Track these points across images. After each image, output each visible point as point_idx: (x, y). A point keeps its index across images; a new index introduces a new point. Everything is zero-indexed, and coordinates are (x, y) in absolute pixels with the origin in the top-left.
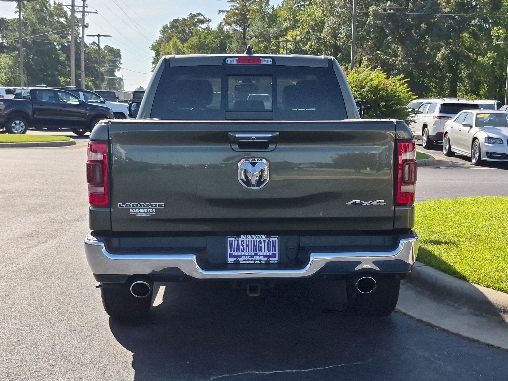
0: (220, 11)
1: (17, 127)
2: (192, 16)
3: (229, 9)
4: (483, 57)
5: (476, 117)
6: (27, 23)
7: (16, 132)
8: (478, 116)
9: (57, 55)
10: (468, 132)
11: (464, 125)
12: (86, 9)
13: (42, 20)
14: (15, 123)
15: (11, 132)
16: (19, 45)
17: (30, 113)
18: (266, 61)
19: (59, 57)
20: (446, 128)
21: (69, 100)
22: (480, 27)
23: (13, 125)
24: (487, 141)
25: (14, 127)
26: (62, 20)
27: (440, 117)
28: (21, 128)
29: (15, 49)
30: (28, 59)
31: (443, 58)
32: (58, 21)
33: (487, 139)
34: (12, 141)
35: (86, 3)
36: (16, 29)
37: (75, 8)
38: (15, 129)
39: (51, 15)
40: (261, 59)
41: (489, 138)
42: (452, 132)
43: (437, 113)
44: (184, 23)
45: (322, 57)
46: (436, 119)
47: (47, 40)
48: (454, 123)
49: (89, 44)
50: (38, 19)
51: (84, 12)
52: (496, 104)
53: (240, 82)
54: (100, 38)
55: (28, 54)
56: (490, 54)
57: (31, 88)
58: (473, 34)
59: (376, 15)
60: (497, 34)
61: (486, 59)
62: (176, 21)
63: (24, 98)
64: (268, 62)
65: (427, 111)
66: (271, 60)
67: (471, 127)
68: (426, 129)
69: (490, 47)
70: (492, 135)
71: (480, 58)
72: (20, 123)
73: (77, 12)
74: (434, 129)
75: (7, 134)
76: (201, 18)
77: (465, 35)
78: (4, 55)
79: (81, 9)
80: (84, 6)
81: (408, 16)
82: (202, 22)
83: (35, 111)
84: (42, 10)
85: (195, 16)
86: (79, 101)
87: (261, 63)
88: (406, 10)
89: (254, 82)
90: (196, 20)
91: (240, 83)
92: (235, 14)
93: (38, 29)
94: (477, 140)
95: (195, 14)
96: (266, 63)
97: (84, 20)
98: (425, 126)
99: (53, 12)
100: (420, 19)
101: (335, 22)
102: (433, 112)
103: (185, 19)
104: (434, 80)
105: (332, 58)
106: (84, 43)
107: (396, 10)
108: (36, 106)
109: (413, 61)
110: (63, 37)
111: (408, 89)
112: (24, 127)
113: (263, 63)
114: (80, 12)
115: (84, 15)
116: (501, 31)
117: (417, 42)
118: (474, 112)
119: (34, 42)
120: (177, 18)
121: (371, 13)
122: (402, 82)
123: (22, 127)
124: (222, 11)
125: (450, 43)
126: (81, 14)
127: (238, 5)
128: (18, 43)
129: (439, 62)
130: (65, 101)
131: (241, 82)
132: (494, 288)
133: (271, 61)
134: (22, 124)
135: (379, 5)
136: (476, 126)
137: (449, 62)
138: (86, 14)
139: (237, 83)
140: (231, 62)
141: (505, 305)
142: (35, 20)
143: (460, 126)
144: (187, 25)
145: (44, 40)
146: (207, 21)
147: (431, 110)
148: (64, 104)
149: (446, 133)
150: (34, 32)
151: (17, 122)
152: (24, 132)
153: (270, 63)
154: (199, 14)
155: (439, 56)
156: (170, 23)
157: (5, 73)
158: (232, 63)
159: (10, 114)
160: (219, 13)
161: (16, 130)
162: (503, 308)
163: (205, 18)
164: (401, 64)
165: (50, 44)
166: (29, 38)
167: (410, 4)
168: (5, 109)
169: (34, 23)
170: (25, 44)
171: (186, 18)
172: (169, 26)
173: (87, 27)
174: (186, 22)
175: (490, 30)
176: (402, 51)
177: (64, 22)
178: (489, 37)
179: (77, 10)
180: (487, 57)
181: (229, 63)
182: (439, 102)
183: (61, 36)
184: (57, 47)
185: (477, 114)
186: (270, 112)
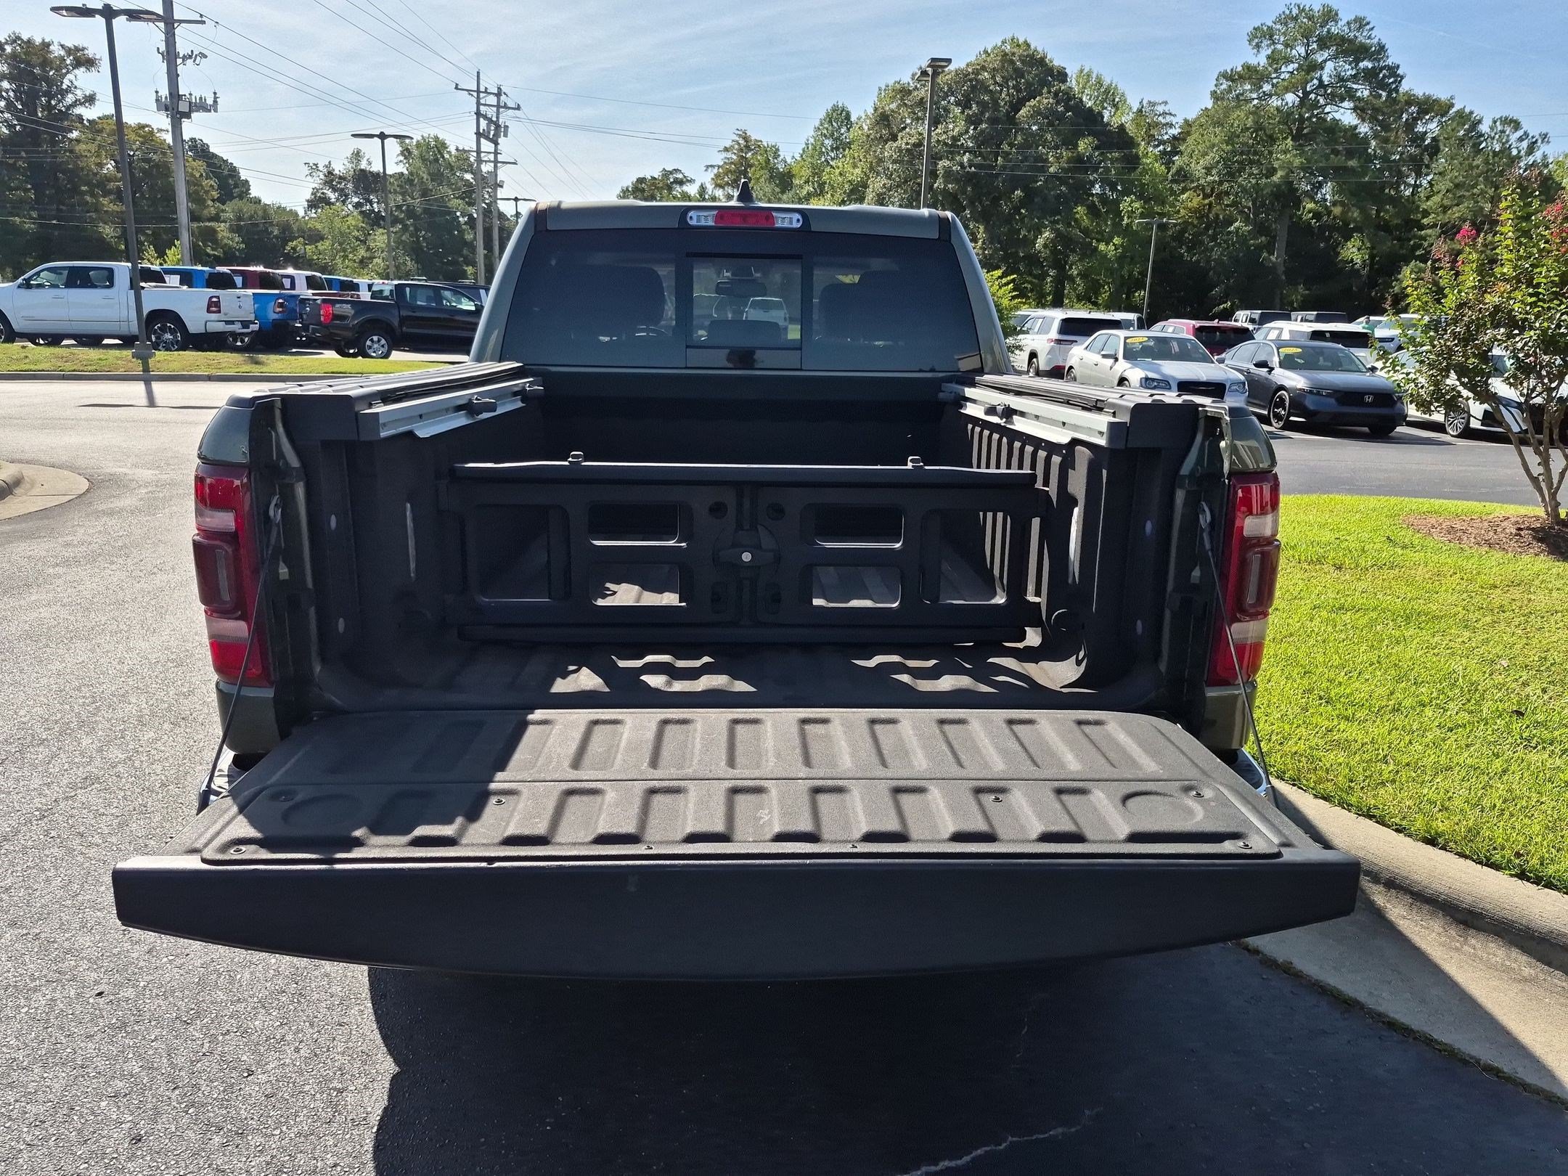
0: (708, 167)
1: (376, 346)
2: (666, 174)
3: (721, 163)
4: (1107, 244)
5: (1125, 342)
6: (413, 180)
7: (374, 355)
8: (1128, 341)
9: (461, 232)
10: (1111, 368)
11: (1104, 356)
12: (500, 158)
13: (437, 177)
14: (372, 340)
15: (366, 355)
16: (403, 215)
17: (396, 323)
18: (787, 220)
19: (464, 235)
20: (1070, 360)
21: (461, 303)
22: (1102, 197)
23: (368, 343)
24: (1144, 385)
25: (370, 347)
26: (468, 176)
27: (1058, 342)
28: (382, 349)
29: (396, 221)
30: (418, 238)
31: (1045, 246)
32: (462, 179)
33: (1143, 380)
34: (360, 371)
35: (499, 147)
36: (398, 189)
37: (482, 155)
38: (372, 350)
39: (451, 167)
40: (774, 214)
41: (1147, 379)
42: (1080, 366)
43: (1054, 334)
44: (653, 184)
45: (925, 212)
46: (1052, 344)
47: (444, 207)
48: (1085, 351)
49: (511, 216)
50: (429, 174)
51: (496, 162)
52: (1135, 319)
53: (726, 274)
54: (518, 203)
55: (417, 230)
56: (1117, 240)
57: (396, 282)
58: (1093, 210)
59: (948, 174)
60: (1130, 209)
61: (1111, 247)
62: (641, 180)
63: (386, 298)
64: (791, 222)
65: (1036, 330)
66: (797, 216)
67: (1116, 360)
68: (1035, 360)
69: (1118, 229)
70: (1151, 375)
71: (1102, 247)
72: (379, 341)
73: (486, 161)
74: (1049, 361)
75: (360, 358)
76: (680, 176)
77: (1080, 209)
78: (381, 230)
79: (492, 157)
80: (496, 153)
81: (997, 175)
82: (681, 183)
83: (403, 320)
84: (437, 160)
85: (671, 173)
86: (475, 305)
87: (774, 224)
88: (993, 168)
89: (758, 275)
90: (672, 180)
91: (728, 277)
92: (728, 172)
93: (431, 190)
94: (1126, 382)
95: (671, 170)
96: (786, 225)
97: (496, 175)
98: (1033, 355)
99: (453, 164)
100: (1015, 182)
101: (884, 184)
102: (1047, 332)
103: (655, 179)
104: (1029, 279)
105: (949, 214)
106: (499, 210)
107: (977, 166)
108: (404, 313)
109: (1001, 249)
110: (470, 204)
111: (1014, 293)
112: (386, 347)
113: (779, 224)
114: (490, 161)
115: (496, 167)
116: (1137, 205)
117: (1009, 219)
118: (1122, 333)
119: (426, 211)
120: (642, 176)
121: (941, 172)
122: (1004, 280)
123: (383, 346)
124: (711, 166)
125: (1057, 222)
126: (492, 165)
127: (735, 157)
128: (402, 211)
129: (1039, 252)
130: (454, 304)
131: (728, 274)
132: (1344, 805)
133: (798, 220)
134: (383, 341)
135: (953, 159)
136: (1125, 357)
137: (1054, 252)
138: (499, 165)
139: (721, 276)
140: (698, 220)
141: (1390, 868)
142: (425, 176)
143: (1097, 358)
144: (657, 188)
145: (442, 207)
146: (688, 181)
147: (1044, 330)
148: (451, 310)
149: (1071, 367)
150: (425, 193)
151: (375, 338)
152: (386, 356)
153: (796, 225)
154: (677, 171)
155: (1040, 242)
156: (633, 184)
157: (383, 258)
158: (703, 223)
159: (362, 325)
160: (706, 170)
161: (374, 352)
162: (1385, 875)
163: (685, 177)
164: (984, 253)
165: (449, 213)
166: (417, 202)
167: (999, 158)
168: (354, 317)
169: (425, 180)
170: (411, 213)
171: (657, 177)
172: (630, 189)
173: (502, 187)
174: (657, 182)
175: (1117, 203)
176: (984, 232)
177: (472, 180)
178: (1118, 214)
179: (486, 159)
180: (1114, 244)
181: (693, 223)
182: (1058, 315)
183: (466, 203)
184: (461, 219)
185: (1126, 338)
186: (797, 349)
